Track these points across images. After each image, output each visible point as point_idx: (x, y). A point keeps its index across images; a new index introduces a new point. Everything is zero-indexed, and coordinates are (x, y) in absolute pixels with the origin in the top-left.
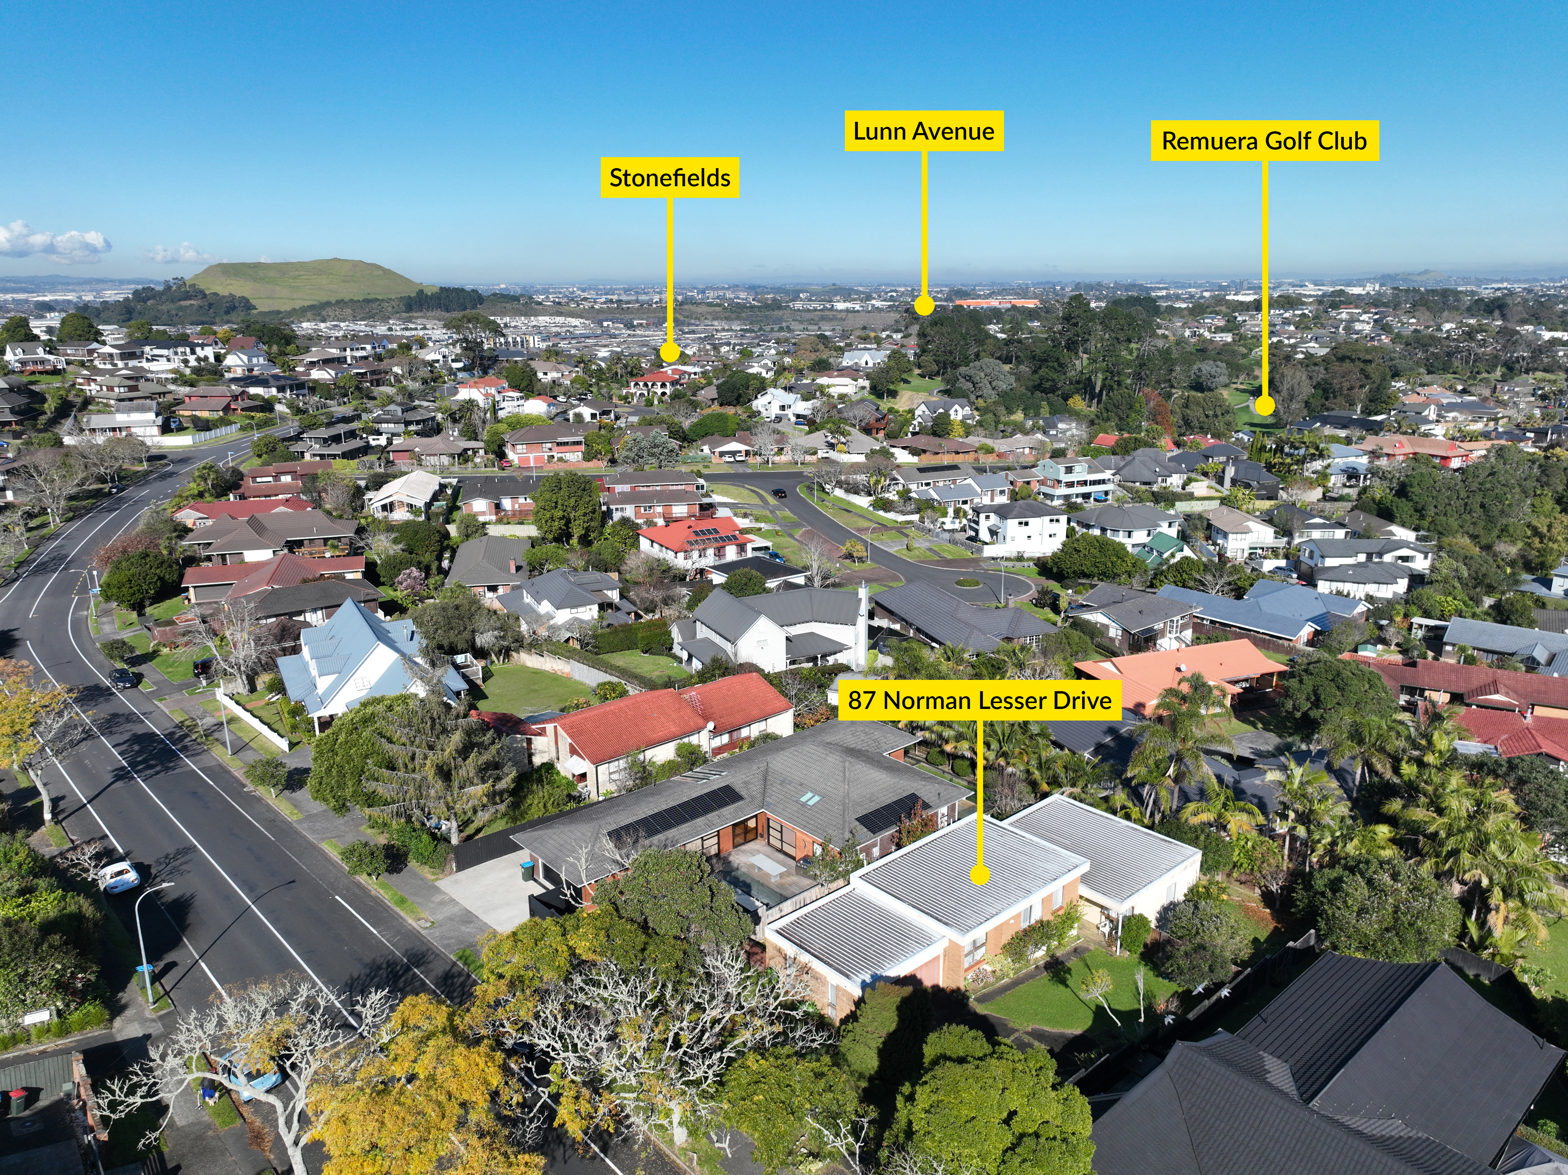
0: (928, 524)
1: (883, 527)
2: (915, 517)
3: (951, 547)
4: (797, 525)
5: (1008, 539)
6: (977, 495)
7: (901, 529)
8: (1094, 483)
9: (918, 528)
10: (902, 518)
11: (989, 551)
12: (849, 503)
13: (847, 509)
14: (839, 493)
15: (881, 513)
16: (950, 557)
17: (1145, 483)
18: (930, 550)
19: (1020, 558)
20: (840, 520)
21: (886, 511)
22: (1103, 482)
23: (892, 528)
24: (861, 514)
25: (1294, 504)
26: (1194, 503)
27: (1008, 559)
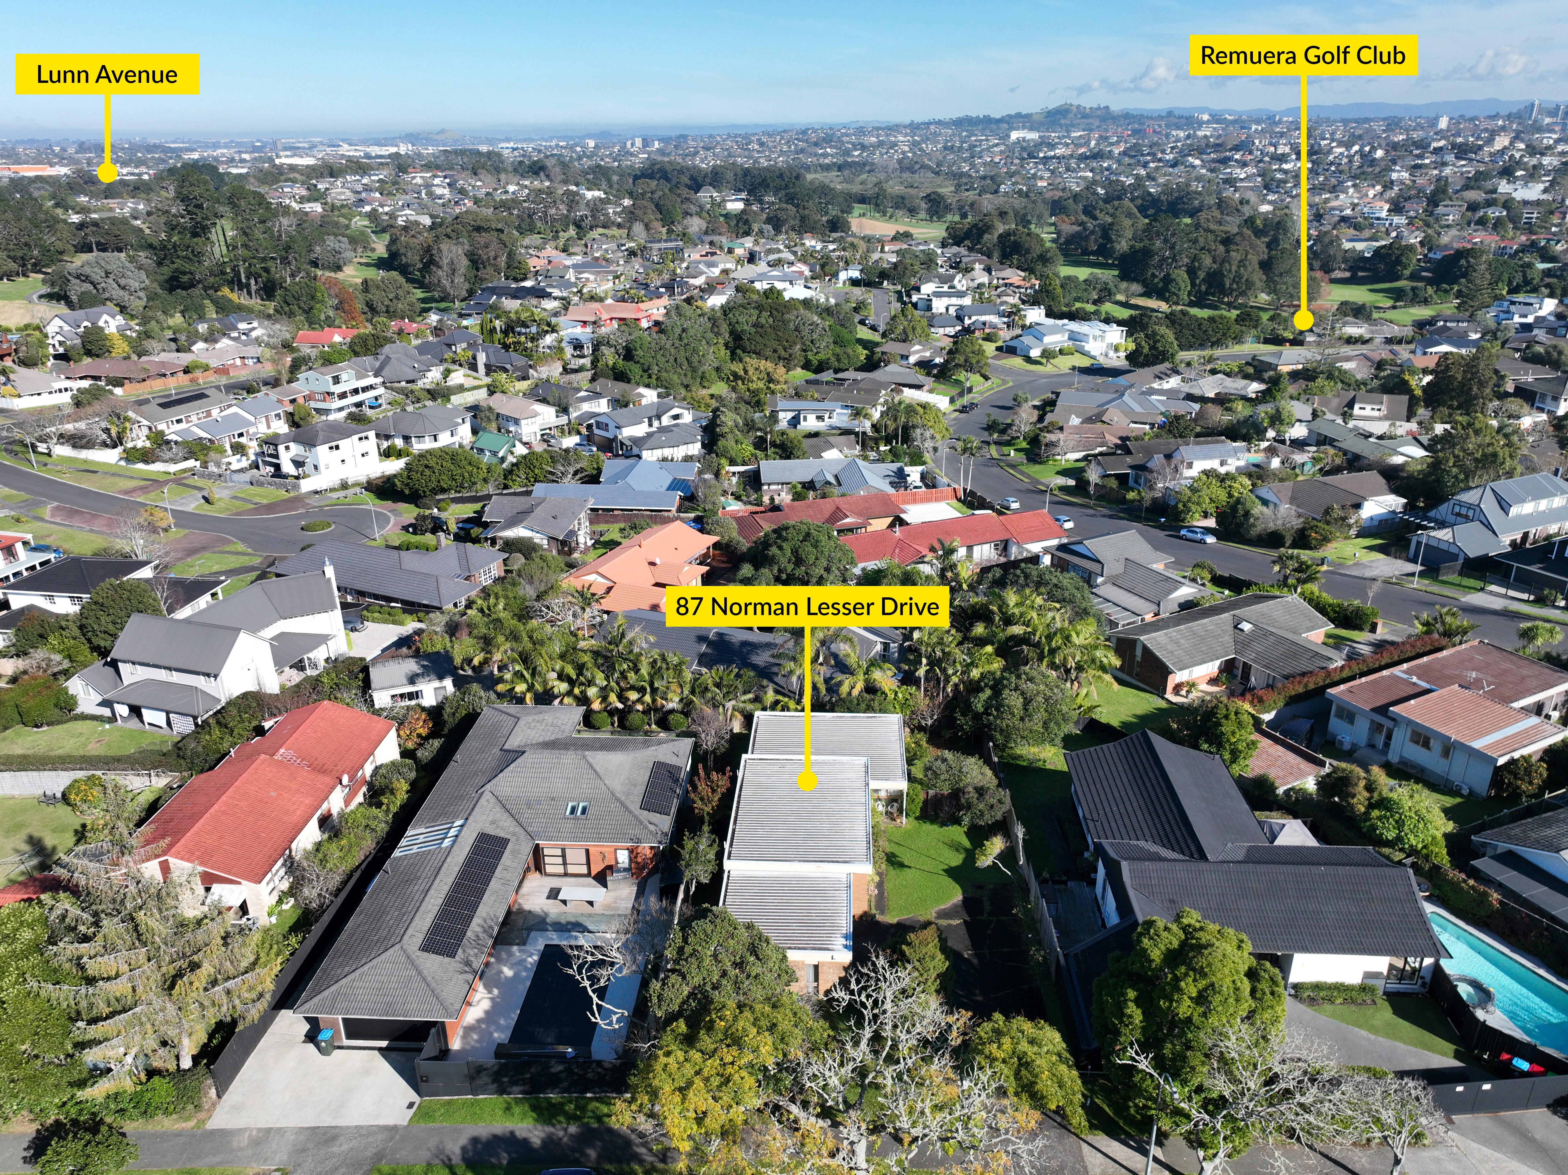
0: (212, 468)
1: (155, 483)
2: (191, 463)
3: (255, 489)
4: (38, 504)
5: (322, 467)
6: (252, 424)
7: (178, 480)
8: (365, 389)
9: (202, 476)
10: (173, 468)
11: (306, 486)
12: (85, 461)
13: (90, 470)
14: (62, 451)
15: (140, 466)
16: (265, 502)
17: (408, 382)
18: (235, 498)
19: (344, 486)
20: (87, 484)
21: (146, 462)
22: (371, 387)
23: (166, 482)
24: (111, 472)
25: (548, 381)
26: (466, 394)
27: (332, 490)
